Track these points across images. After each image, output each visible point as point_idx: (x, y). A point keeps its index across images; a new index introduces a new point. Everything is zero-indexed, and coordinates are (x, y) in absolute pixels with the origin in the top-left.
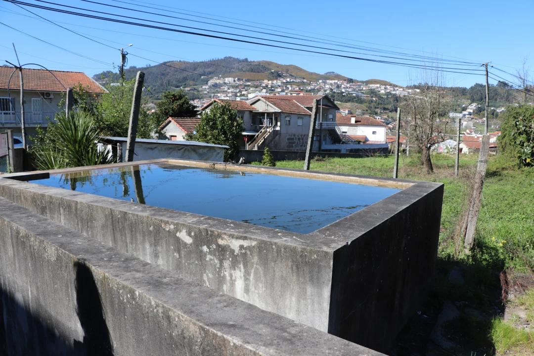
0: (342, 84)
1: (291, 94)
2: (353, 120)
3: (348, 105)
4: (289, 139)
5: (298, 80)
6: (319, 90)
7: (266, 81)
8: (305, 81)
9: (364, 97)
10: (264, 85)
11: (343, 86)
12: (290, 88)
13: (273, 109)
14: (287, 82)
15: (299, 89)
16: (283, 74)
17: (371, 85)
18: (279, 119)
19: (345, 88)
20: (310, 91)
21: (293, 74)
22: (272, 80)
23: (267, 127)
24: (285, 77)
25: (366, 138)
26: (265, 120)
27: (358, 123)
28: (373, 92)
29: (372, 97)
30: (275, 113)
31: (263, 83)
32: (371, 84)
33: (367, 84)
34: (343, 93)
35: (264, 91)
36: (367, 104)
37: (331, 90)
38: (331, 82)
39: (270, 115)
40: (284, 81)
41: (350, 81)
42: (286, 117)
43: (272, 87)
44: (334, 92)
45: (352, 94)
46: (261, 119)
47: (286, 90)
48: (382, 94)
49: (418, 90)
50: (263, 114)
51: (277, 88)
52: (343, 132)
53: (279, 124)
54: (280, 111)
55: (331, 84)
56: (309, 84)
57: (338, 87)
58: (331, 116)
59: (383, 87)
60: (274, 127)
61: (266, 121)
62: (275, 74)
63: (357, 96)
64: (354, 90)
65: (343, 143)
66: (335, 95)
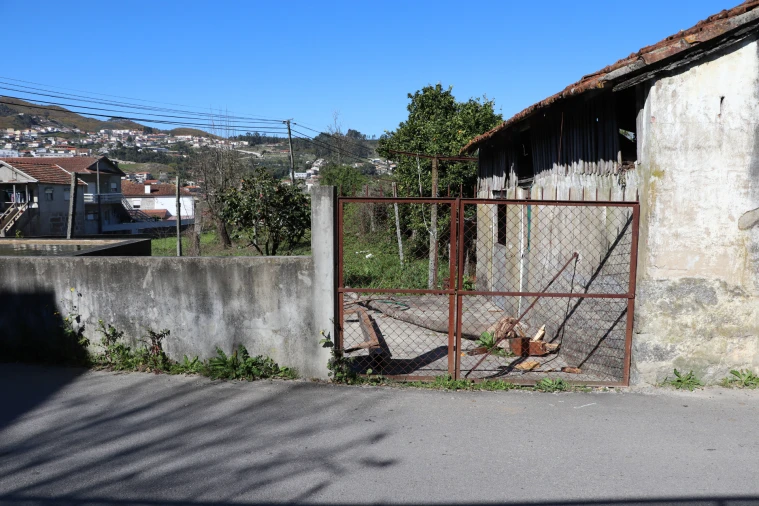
0: (136, 135)
1: (56, 151)
2: (147, 190)
3: (147, 165)
4: (52, 220)
5: (66, 130)
6: (100, 145)
7: (10, 131)
8: (78, 131)
9: (170, 153)
10: (8, 137)
11: (137, 138)
12: (54, 142)
13: (25, 178)
14: (48, 133)
15: (69, 143)
16: (39, 119)
17: (179, 137)
18: (35, 192)
19: (140, 140)
20: (86, 146)
21: (57, 120)
22: (22, 129)
23: (18, 205)
24: (43, 125)
25: (167, 212)
26: (14, 195)
27: (156, 193)
28: (182, 147)
29: (181, 154)
30: (29, 184)
31: (7, 134)
32: (179, 134)
33: (173, 136)
34: (139, 148)
35: (9, 146)
36: (175, 164)
37: (120, 144)
38: (118, 132)
39: (20, 187)
40: (43, 131)
41: (148, 130)
42: (46, 189)
43: (21, 140)
44: (125, 148)
45: (152, 150)
46: (7, 194)
47: (46, 144)
48: (196, 149)
49: (246, 143)
50: (9, 186)
51: (31, 142)
52: (135, 207)
53: (36, 199)
54: (36, 181)
55: (119, 136)
56: (85, 136)
57: (130, 139)
58: (114, 186)
59: (196, 139)
60: (28, 204)
61: (15, 197)
62: (27, 120)
63: (160, 153)
64: (154, 144)
65: (134, 221)
66: (126, 151)
